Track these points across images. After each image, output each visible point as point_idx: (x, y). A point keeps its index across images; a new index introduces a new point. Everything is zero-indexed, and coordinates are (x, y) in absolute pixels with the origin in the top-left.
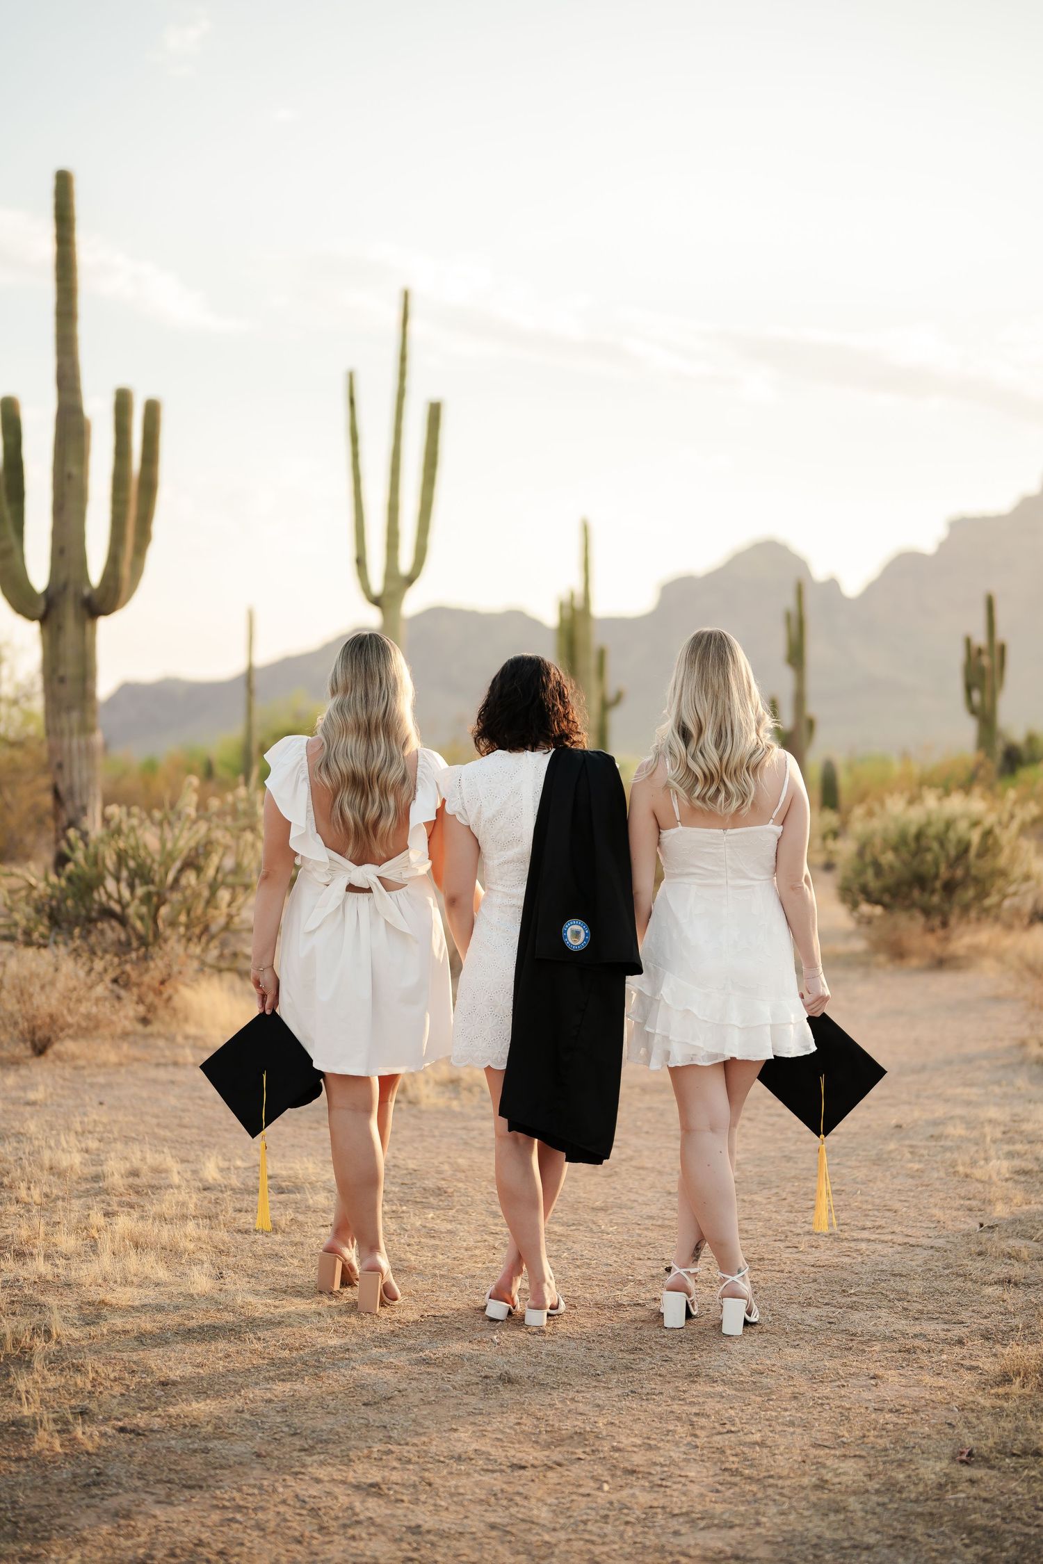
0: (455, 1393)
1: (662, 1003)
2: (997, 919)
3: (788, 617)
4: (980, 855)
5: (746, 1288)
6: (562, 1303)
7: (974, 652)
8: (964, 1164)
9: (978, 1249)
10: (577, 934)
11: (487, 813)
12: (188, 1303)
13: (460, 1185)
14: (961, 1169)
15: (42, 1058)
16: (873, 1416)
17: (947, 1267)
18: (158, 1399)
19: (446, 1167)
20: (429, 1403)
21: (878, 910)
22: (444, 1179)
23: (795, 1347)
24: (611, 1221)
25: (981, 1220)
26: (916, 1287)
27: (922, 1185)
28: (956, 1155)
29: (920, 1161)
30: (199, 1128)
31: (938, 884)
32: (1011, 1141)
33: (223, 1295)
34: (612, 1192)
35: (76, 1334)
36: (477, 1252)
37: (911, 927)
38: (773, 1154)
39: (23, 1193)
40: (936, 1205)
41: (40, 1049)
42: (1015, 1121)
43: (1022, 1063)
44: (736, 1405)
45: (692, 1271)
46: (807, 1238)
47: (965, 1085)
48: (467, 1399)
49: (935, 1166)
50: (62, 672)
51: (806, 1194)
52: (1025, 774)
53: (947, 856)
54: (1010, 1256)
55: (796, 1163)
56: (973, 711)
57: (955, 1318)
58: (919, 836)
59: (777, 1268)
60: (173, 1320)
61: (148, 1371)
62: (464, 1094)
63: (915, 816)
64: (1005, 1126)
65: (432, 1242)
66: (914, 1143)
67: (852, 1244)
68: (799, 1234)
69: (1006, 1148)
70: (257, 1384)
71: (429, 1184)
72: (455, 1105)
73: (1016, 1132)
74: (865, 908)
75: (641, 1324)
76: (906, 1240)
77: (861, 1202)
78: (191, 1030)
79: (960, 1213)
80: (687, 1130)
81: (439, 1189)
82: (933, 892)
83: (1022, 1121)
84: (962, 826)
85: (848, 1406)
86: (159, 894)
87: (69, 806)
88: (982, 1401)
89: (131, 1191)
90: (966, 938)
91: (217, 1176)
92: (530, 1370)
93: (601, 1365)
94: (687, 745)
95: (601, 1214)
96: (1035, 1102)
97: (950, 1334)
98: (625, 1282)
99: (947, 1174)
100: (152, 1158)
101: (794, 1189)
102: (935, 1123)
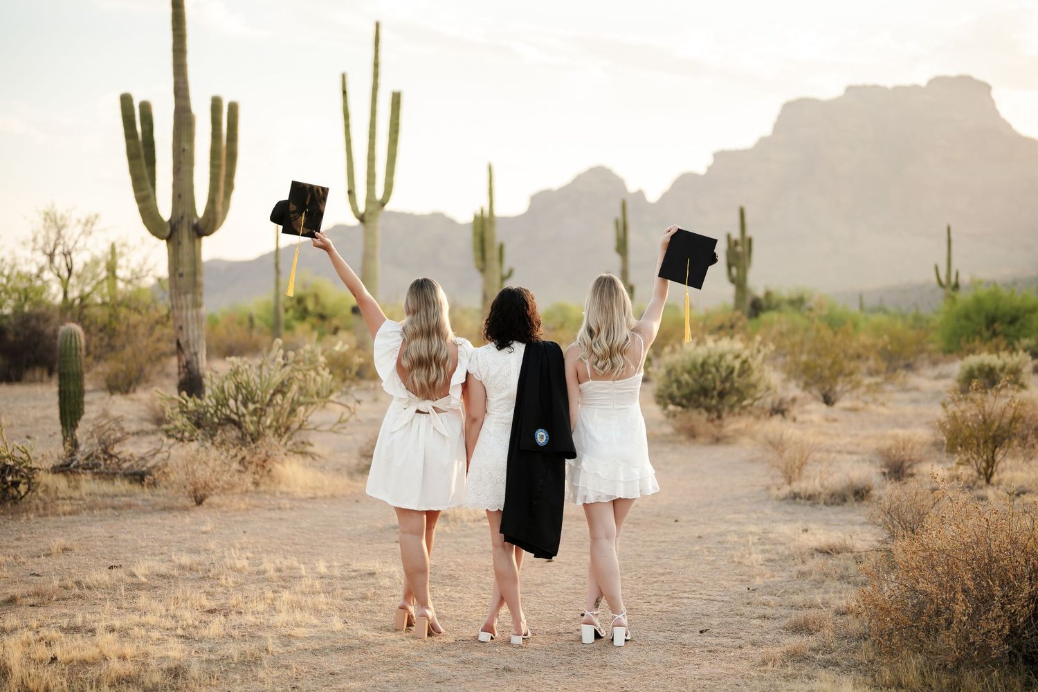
0: (482, 677)
1: (582, 471)
2: (750, 413)
3: (617, 223)
4: (740, 375)
5: (625, 621)
6: (529, 632)
7: (733, 244)
8: (738, 557)
9: (747, 601)
10: (542, 437)
11: (492, 373)
12: (333, 635)
13: (462, 573)
14: (736, 559)
15: (201, 506)
16: (698, 682)
17: (732, 610)
18: (331, 681)
19: (452, 564)
20: (470, 681)
21: (679, 409)
22: (452, 570)
23: (654, 651)
24: (547, 591)
25: (748, 586)
26: (715, 621)
27: (715, 568)
28: (733, 552)
29: (713, 556)
30: (305, 545)
31: (715, 393)
32: (763, 544)
33: (351, 631)
34: (545, 575)
35: (281, 651)
36: (478, 608)
37: (699, 418)
38: (631, 553)
39: (224, 581)
40: (723, 579)
41: (199, 502)
42: (764, 533)
43: (767, 500)
44: (628, 679)
45: (595, 613)
46: (655, 597)
47: (735, 513)
48: (489, 679)
49: (722, 558)
50: (181, 270)
51: (651, 575)
52: (765, 317)
53: (721, 376)
54: (765, 605)
55: (644, 558)
56: (732, 281)
57: (737, 636)
58: (704, 364)
59: (641, 613)
60: (327, 644)
61: (322, 667)
62: (452, 523)
63: (701, 352)
64: (760, 535)
65: (452, 603)
66: (709, 546)
67: (679, 600)
68: (650, 596)
69: (761, 547)
70: (379, 674)
71: (444, 572)
72: (447, 529)
73: (766, 539)
74: (671, 407)
75: (572, 643)
76: (708, 597)
77: (682, 578)
78: (283, 488)
79: (737, 583)
80: (594, 538)
81: (450, 575)
82: (712, 397)
83: (769, 532)
84: (729, 358)
85: (685, 678)
86: (261, 409)
87: (186, 352)
88: (752, 673)
89: (280, 580)
90: (732, 424)
91: (326, 571)
92: (519, 665)
93: (555, 662)
94: (592, 338)
95: (541, 587)
96: (776, 522)
97: (734, 643)
98: (560, 622)
99: (729, 563)
100: (286, 563)
101: (645, 572)
102: (721, 535)
